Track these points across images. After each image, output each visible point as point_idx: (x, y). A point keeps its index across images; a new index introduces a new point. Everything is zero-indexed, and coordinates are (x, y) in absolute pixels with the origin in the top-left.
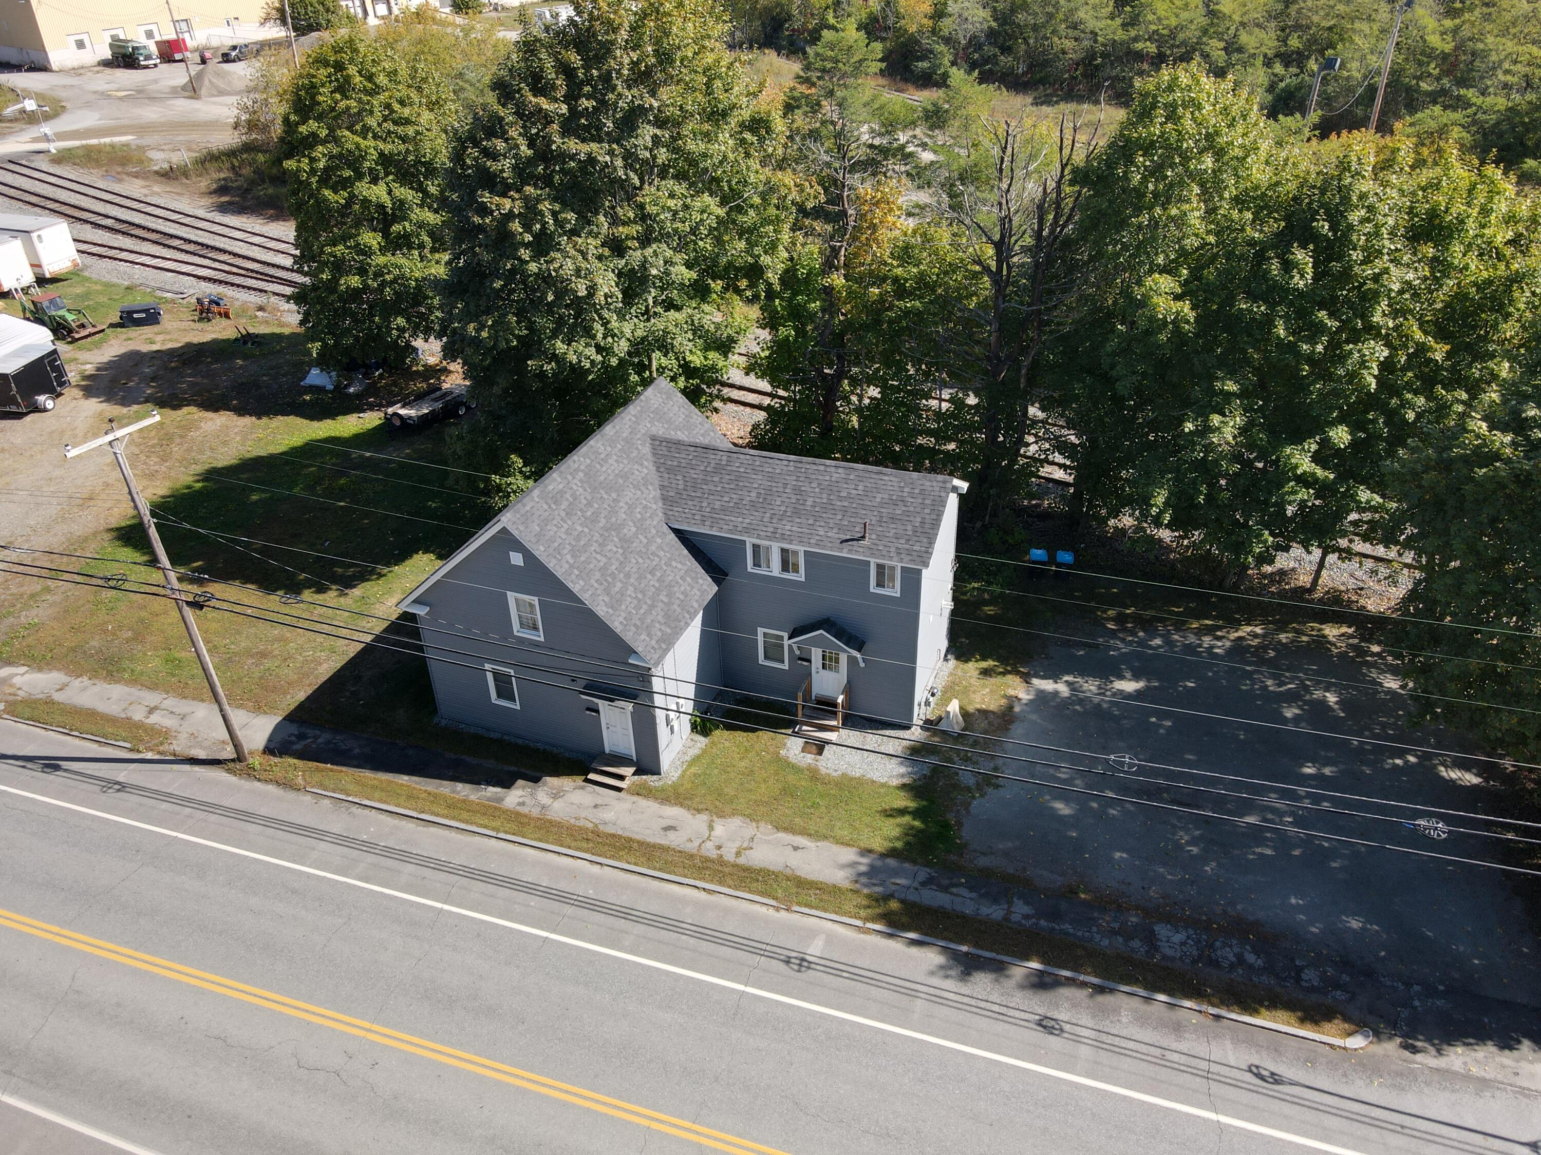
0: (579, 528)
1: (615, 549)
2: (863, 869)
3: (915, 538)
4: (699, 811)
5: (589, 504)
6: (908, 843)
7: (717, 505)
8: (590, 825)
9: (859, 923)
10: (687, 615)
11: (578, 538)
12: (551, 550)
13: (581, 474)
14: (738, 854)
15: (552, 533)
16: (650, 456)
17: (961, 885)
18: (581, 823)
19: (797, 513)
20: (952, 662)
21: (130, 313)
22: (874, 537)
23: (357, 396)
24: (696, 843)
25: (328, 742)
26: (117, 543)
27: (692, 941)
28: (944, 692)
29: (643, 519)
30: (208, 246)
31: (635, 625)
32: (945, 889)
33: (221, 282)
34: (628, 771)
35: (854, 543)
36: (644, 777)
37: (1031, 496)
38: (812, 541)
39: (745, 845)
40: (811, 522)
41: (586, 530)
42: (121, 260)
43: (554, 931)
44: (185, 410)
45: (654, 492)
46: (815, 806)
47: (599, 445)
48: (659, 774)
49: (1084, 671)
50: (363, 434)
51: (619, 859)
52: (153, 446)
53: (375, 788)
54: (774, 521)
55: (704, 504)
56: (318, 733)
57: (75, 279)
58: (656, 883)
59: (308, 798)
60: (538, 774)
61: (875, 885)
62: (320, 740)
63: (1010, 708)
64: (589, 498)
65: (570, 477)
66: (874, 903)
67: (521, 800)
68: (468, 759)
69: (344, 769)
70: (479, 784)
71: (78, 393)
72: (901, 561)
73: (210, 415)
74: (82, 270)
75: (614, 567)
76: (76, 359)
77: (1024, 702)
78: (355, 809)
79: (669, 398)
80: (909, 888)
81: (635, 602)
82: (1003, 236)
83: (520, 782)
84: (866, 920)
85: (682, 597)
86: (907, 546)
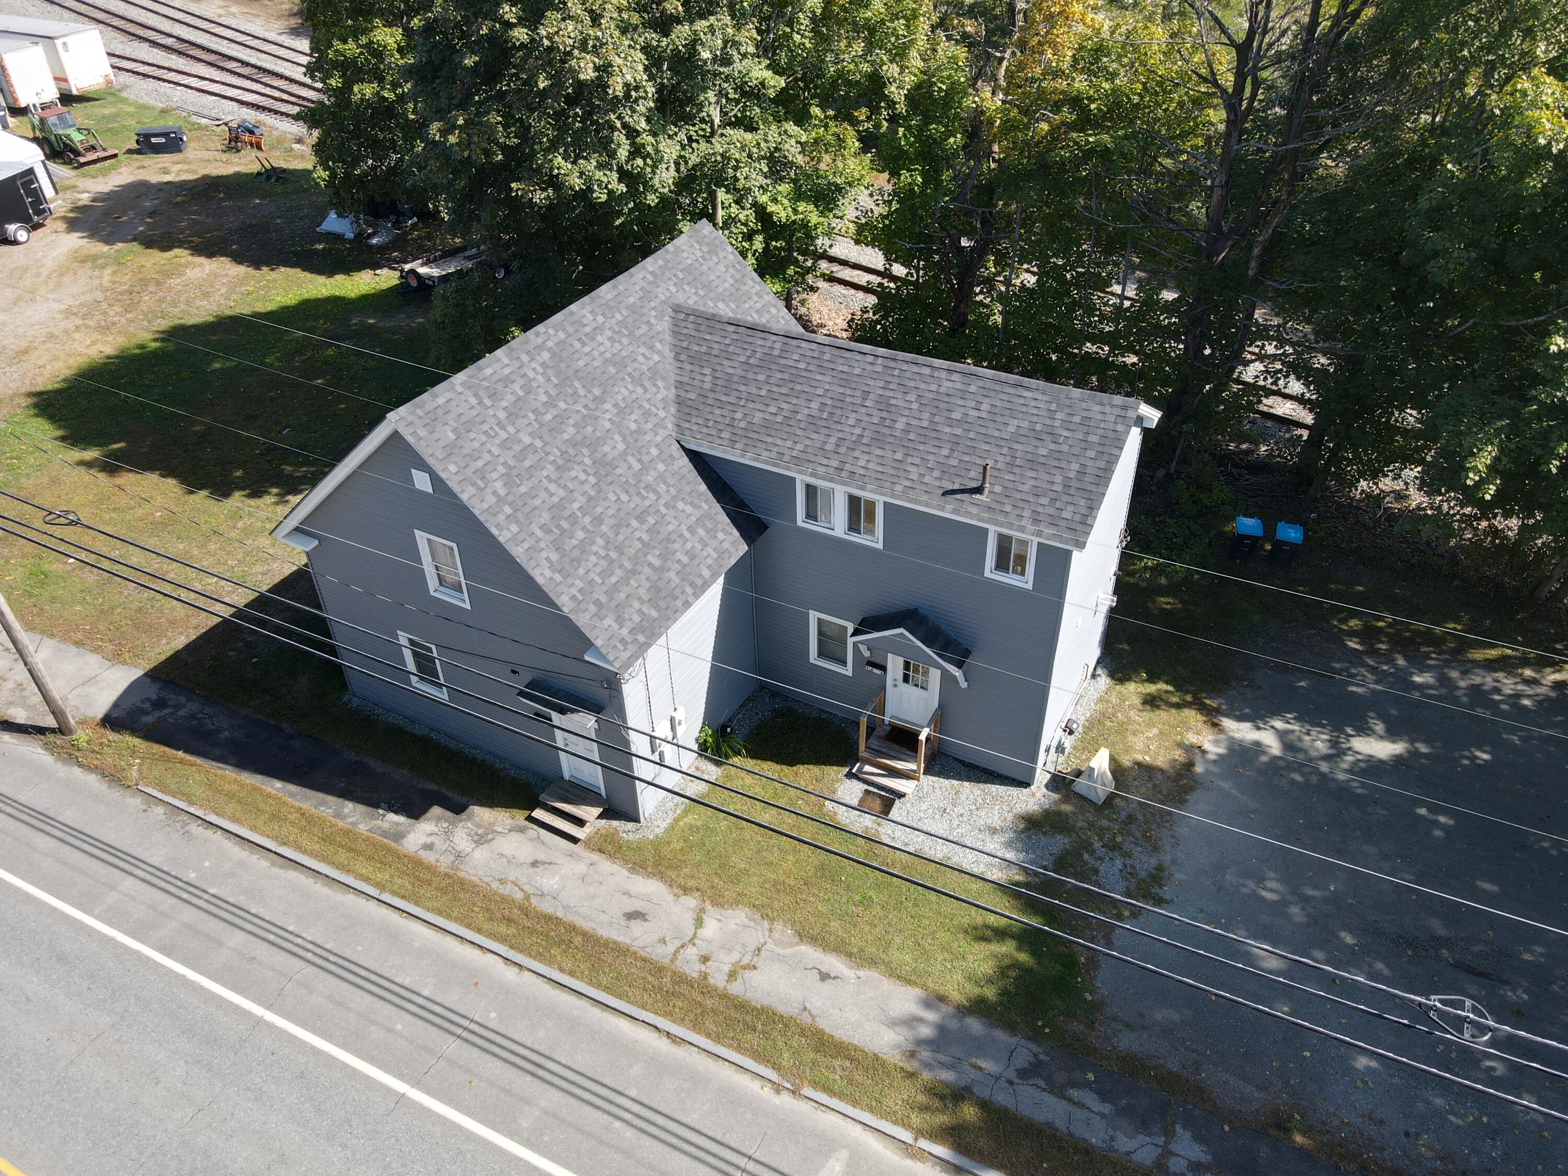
0: (527, 440)
2: (926, 1031)
3: (1065, 498)
4: (686, 890)
5: (551, 403)
6: (1004, 992)
7: (758, 417)
8: (519, 896)
9: (906, 1136)
10: (689, 590)
11: (521, 457)
12: (469, 472)
13: (546, 355)
14: (732, 975)
15: (476, 444)
16: (667, 337)
17: (1086, 1085)
18: (506, 890)
19: (878, 440)
20: (1104, 681)
21: (148, 136)
22: (998, 489)
23: (381, 248)
24: (671, 948)
25: (192, 716)
26: (31, 412)
27: (629, 1133)
28: (1088, 729)
29: (640, 432)
30: (265, 71)
31: (597, 602)
32: (1058, 1091)
33: (264, 109)
34: (590, 813)
35: (965, 497)
36: (615, 823)
37: (1241, 437)
38: (898, 488)
39: (746, 961)
40: (899, 456)
41: (538, 443)
42: (164, 81)
43: (417, 1084)
44: (177, 251)
45: (665, 392)
46: (866, 902)
47: (585, 312)
48: (636, 820)
49: (1309, 717)
50: (373, 295)
51: (549, 962)
52: (121, 293)
53: (231, 796)
54: (842, 450)
55: (739, 416)
56: (183, 699)
57: (110, 98)
58: (597, 1012)
59: (136, 802)
60: (464, 800)
61: (943, 1065)
62: (181, 713)
63: (1190, 765)
64: (553, 392)
65: (525, 358)
66: (937, 1103)
67: (429, 840)
68: (372, 762)
69: (198, 760)
70: (377, 806)
71: (61, 226)
72: (1039, 534)
73: (202, 260)
74: (119, 91)
76: (74, 187)
77: (1211, 757)
78: (195, 829)
79: (713, 251)
80: (998, 1078)
82: (1251, 33)
83: (436, 810)
84: (920, 1133)
85: (685, 560)
86: (1051, 511)
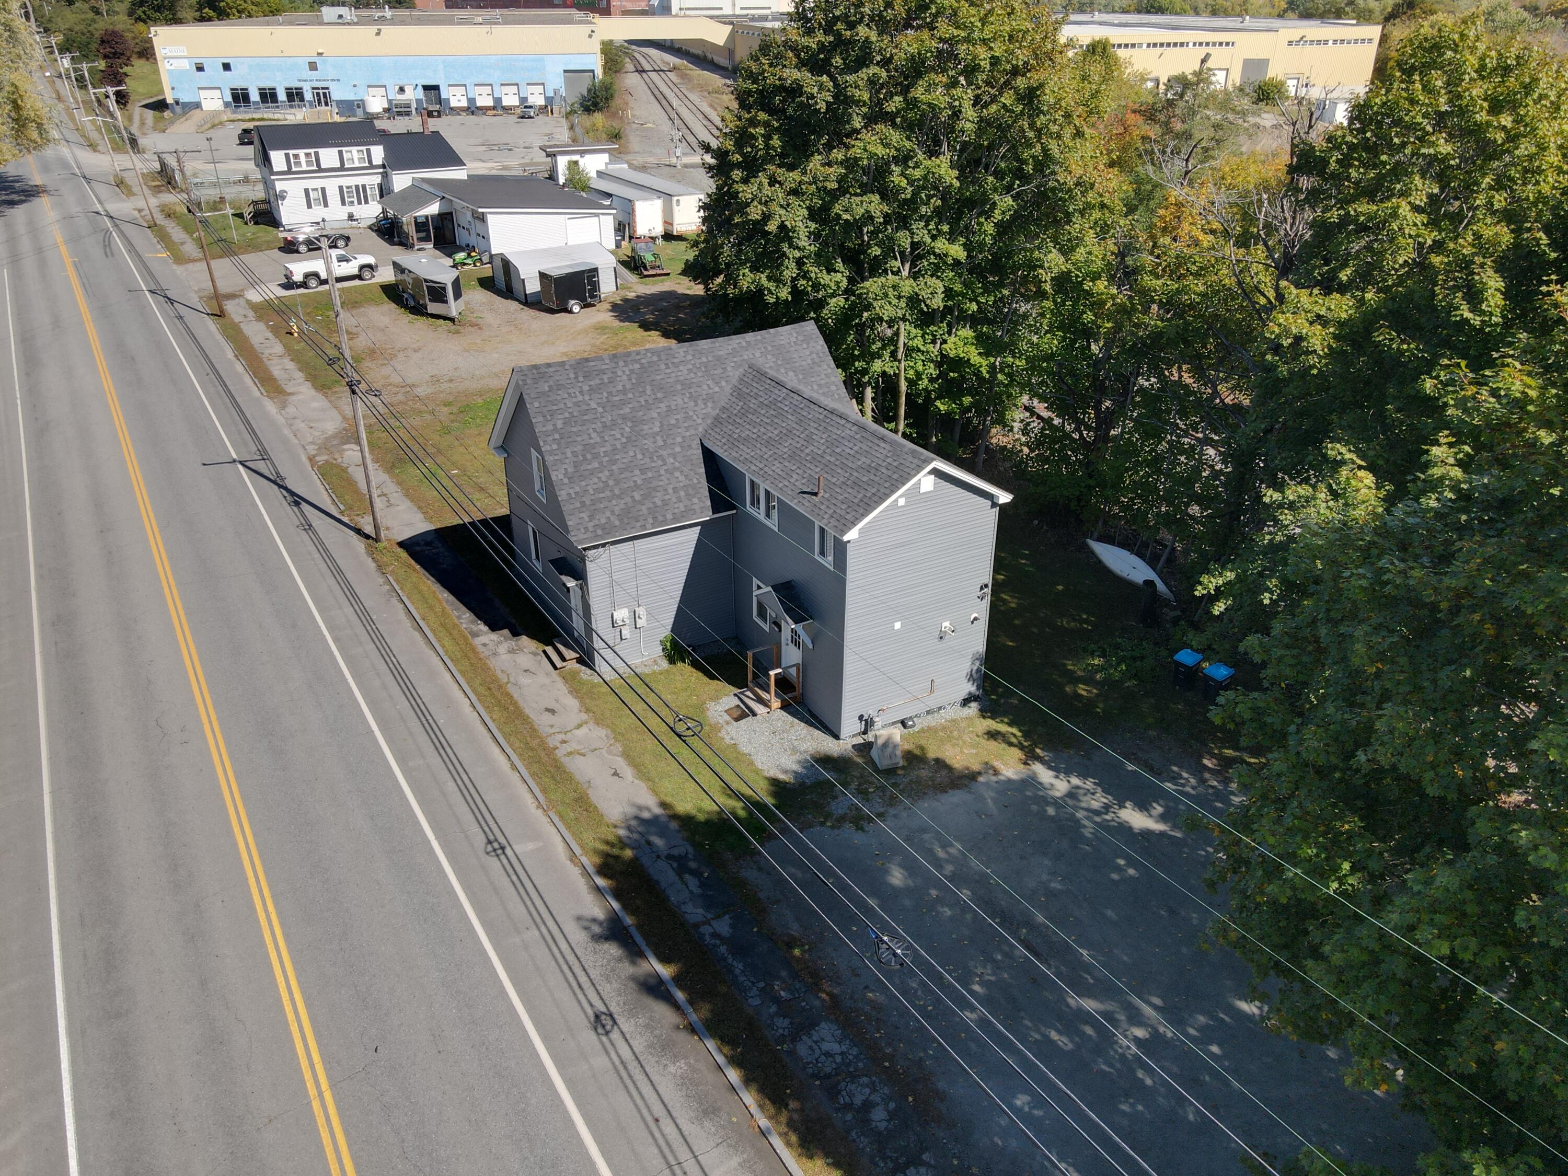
1: (618, 436)
2: (646, 815)
3: (855, 507)
4: (587, 711)
7: (746, 434)
8: (504, 680)
9: (579, 851)
10: (650, 520)
11: (584, 413)
14: (569, 754)
15: (559, 397)
16: (734, 381)
17: (699, 877)
18: (501, 676)
19: (792, 456)
20: (972, 711)
22: (827, 495)
25: (438, 554)
29: (676, 426)
31: (583, 503)
32: (681, 872)
34: (571, 655)
35: (808, 496)
36: (580, 666)
39: (583, 751)
40: (794, 467)
41: (600, 410)
43: (383, 730)
44: (651, 333)
45: (710, 410)
48: (591, 668)
49: (1107, 786)
54: (771, 459)
55: (738, 431)
56: (441, 545)
59: (381, 580)
60: (522, 632)
61: (637, 832)
62: (436, 551)
63: (976, 774)
66: (615, 843)
67: (489, 642)
71: (604, 308)
72: (828, 525)
75: (603, 449)
76: (631, 288)
77: (1000, 778)
80: (657, 851)
81: (601, 485)
83: (505, 631)
84: (588, 852)
86: (843, 513)
